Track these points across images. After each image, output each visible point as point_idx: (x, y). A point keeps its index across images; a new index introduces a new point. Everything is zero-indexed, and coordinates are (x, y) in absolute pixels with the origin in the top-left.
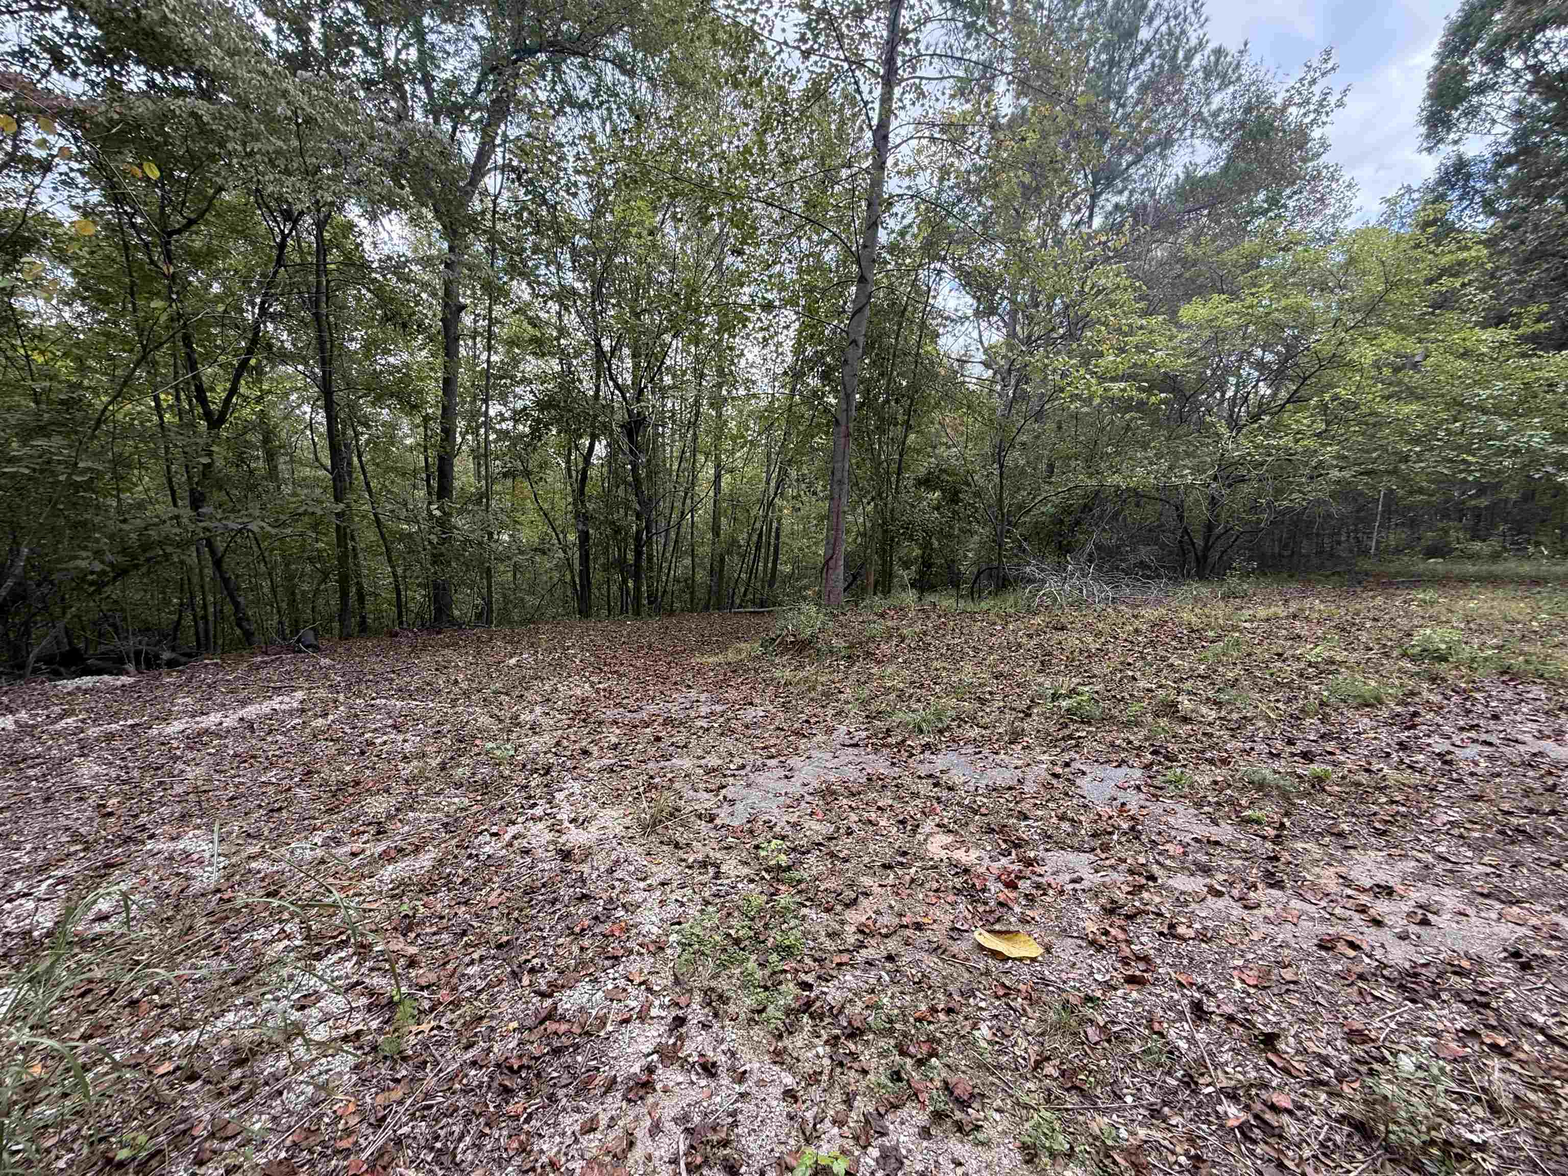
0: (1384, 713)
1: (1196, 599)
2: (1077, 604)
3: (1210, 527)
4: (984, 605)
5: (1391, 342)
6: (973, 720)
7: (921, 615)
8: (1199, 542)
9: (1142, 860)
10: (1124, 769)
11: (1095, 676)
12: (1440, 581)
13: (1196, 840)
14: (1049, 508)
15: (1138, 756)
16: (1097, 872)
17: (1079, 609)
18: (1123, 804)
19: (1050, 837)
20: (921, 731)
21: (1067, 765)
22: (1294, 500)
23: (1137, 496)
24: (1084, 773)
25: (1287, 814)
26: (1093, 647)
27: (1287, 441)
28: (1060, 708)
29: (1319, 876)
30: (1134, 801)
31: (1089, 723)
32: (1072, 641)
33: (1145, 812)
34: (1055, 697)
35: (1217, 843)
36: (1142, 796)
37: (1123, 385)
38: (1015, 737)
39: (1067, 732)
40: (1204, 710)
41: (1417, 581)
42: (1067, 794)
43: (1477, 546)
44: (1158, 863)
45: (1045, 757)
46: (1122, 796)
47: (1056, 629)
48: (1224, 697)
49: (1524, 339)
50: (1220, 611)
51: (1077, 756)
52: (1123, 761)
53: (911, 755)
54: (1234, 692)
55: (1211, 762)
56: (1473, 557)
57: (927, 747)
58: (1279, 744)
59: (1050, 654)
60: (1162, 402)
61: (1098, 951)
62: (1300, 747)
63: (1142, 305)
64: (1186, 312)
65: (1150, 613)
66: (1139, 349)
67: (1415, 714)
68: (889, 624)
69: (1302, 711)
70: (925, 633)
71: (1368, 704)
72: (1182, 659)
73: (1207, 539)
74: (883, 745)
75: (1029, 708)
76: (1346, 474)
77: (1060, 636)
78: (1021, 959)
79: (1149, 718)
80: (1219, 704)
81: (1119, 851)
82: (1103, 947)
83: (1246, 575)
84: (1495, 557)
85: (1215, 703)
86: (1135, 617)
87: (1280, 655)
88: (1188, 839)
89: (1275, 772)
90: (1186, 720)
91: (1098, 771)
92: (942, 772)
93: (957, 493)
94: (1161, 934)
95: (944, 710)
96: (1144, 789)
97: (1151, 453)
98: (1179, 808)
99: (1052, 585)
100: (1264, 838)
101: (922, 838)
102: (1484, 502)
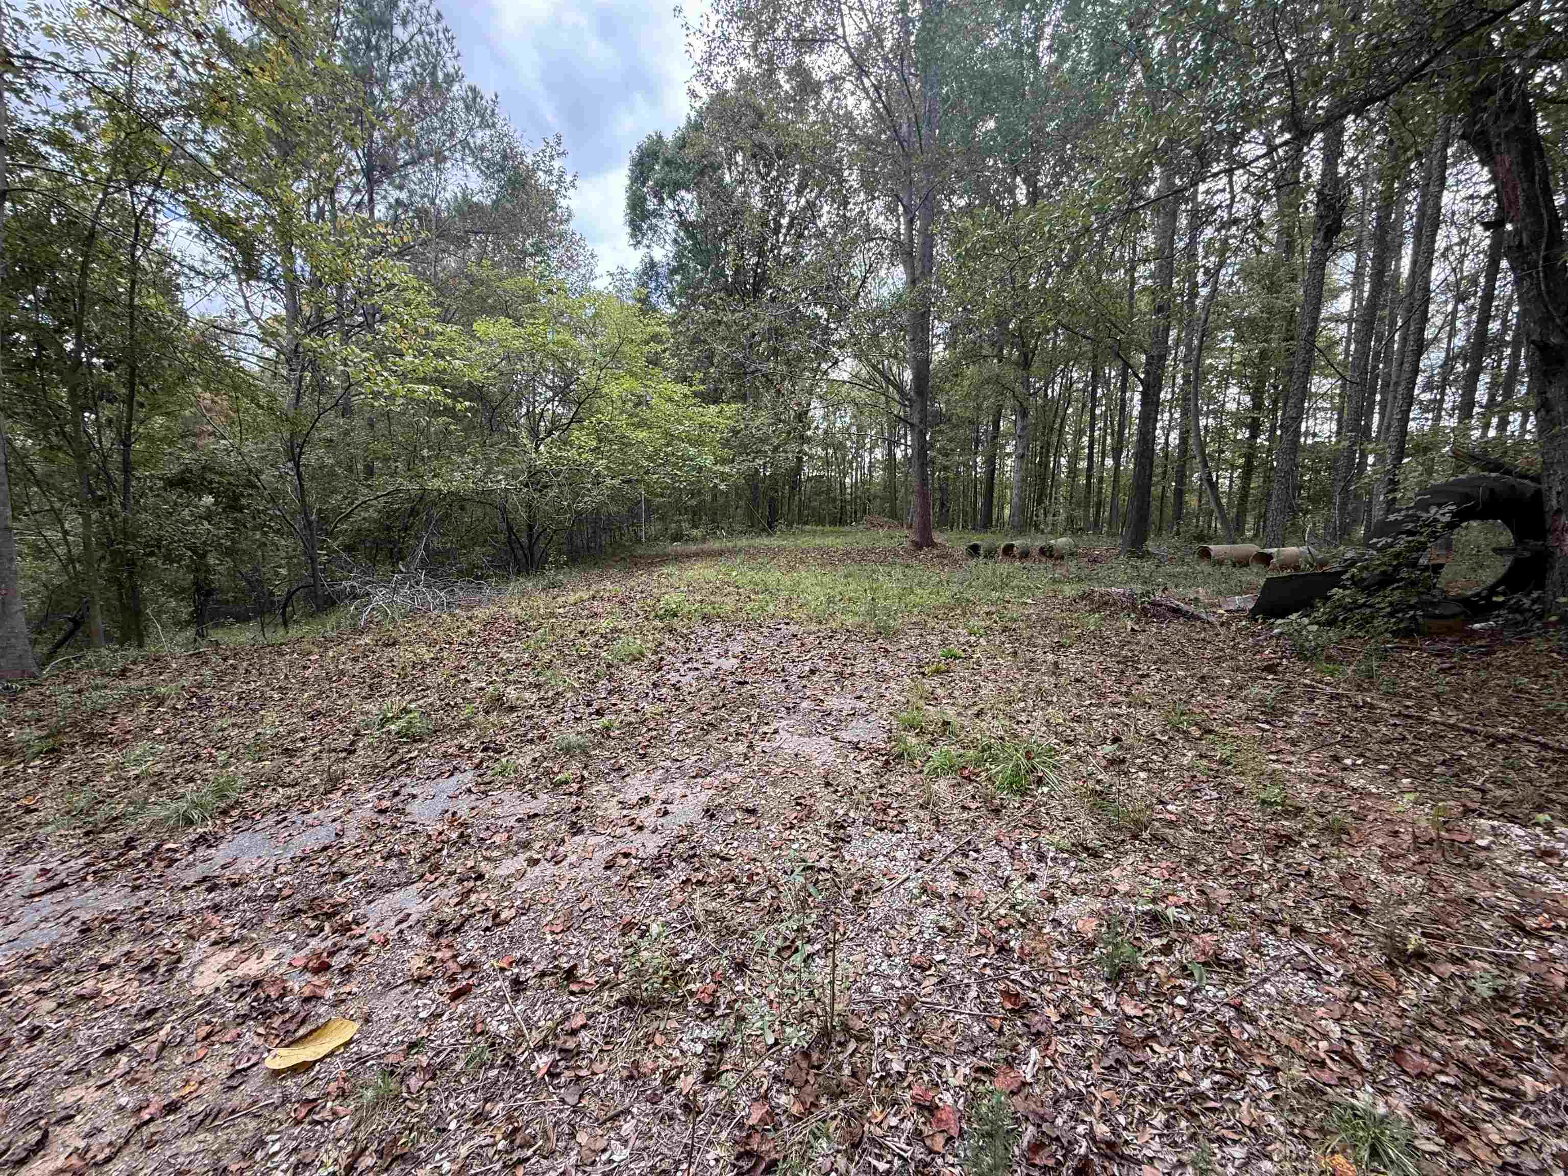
0: (645, 663)
1: (523, 593)
2: (411, 614)
3: (530, 527)
4: (294, 632)
5: (628, 383)
6: (275, 780)
7: (193, 662)
8: (524, 540)
9: (470, 863)
10: (458, 776)
11: (428, 688)
12: (678, 558)
13: (519, 820)
14: (372, 513)
15: (470, 758)
16: (425, 898)
17: (414, 620)
18: (454, 814)
19: (373, 886)
20: (190, 822)
21: (396, 794)
22: (587, 503)
23: (459, 500)
24: (414, 797)
25: (586, 767)
26: (427, 657)
27: (572, 453)
28: (389, 732)
29: (606, 809)
30: (463, 807)
31: (421, 740)
32: (403, 655)
33: (474, 812)
34: (384, 721)
35: (536, 815)
36: (473, 797)
37: (427, 388)
38: (333, 783)
39: (397, 757)
40: (527, 695)
41: (665, 559)
42: (395, 827)
43: (695, 532)
44: (486, 859)
45: (369, 796)
46: (452, 806)
47: (387, 645)
48: (542, 679)
49: (696, 394)
50: (541, 601)
51: (408, 780)
52: (456, 768)
53: (171, 862)
54: (549, 673)
55: (531, 741)
56: (694, 540)
57: (202, 840)
58: (581, 708)
59: (380, 675)
60: (467, 410)
61: (425, 985)
62: (596, 705)
63: (437, 310)
64: (480, 326)
65: (481, 613)
66: (438, 355)
67: (662, 659)
68: (134, 684)
69: (596, 675)
70: (201, 686)
71: (636, 658)
72: (510, 652)
73: (530, 536)
74: (120, 866)
75: (353, 743)
76: (616, 482)
77: (390, 652)
78: (331, 1054)
79: (481, 717)
80: (538, 686)
81: (449, 864)
82: (429, 978)
83: (559, 567)
84: (704, 539)
85: (536, 686)
86: (470, 618)
87: (581, 632)
88: (512, 822)
89: (579, 733)
90: (512, 709)
91: (430, 788)
92: (223, 867)
93: (236, 498)
94: (487, 929)
95: (230, 781)
96: (474, 790)
97: (468, 458)
98: (505, 796)
99: (380, 597)
100: (571, 794)
101: (185, 974)
102: (694, 502)
